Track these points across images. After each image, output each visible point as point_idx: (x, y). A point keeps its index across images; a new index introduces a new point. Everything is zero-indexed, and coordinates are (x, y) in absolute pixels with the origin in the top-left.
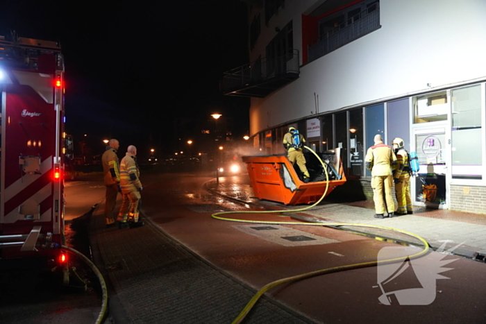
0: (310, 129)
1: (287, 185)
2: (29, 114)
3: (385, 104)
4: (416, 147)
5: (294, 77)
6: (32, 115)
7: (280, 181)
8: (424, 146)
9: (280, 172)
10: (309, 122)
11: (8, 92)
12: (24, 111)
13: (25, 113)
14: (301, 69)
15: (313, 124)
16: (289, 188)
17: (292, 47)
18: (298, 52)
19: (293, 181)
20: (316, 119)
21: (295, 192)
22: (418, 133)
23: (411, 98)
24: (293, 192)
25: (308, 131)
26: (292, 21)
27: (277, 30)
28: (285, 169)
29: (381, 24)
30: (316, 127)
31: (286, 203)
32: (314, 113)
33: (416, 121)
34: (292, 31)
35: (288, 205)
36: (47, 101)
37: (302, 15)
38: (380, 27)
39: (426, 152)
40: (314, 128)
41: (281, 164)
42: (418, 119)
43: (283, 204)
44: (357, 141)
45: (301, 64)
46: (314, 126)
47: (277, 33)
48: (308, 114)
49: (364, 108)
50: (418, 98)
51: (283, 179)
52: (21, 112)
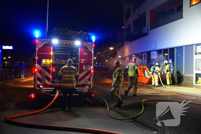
0: (152, 55)
1: (146, 77)
2: (85, 54)
3: (184, 47)
4: (196, 63)
5: (146, 34)
6: (86, 54)
7: (143, 75)
8: (199, 63)
9: (143, 72)
10: (152, 53)
11: (80, 48)
12: (84, 53)
13: (84, 54)
14: (149, 32)
15: (154, 53)
16: (147, 78)
17: (145, 23)
18: (148, 24)
19: (149, 75)
20: (155, 51)
21: (149, 79)
22: (197, 58)
23: (194, 45)
24: (148, 79)
25: (151, 56)
26: (145, 12)
27: (139, 15)
28: (145, 70)
29: (183, 17)
30: (155, 55)
31: (145, 83)
32: (154, 49)
33: (196, 54)
34: (145, 16)
35: (146, 84)
36: (90, 50)
37: (150, 10)
38: (183, 18)
39: (200, 65)
40: (154, 55)
41: (144, 69)
42: (197, 53)
43: (144, 83)
44: (172, 61)
45: (149, 29)
46: (154, 54)
47: (139, 16)
48: (152, 49)
49: (175, 48)
50: (197, 45)
51: (145, 74)
52: (83, 53)
